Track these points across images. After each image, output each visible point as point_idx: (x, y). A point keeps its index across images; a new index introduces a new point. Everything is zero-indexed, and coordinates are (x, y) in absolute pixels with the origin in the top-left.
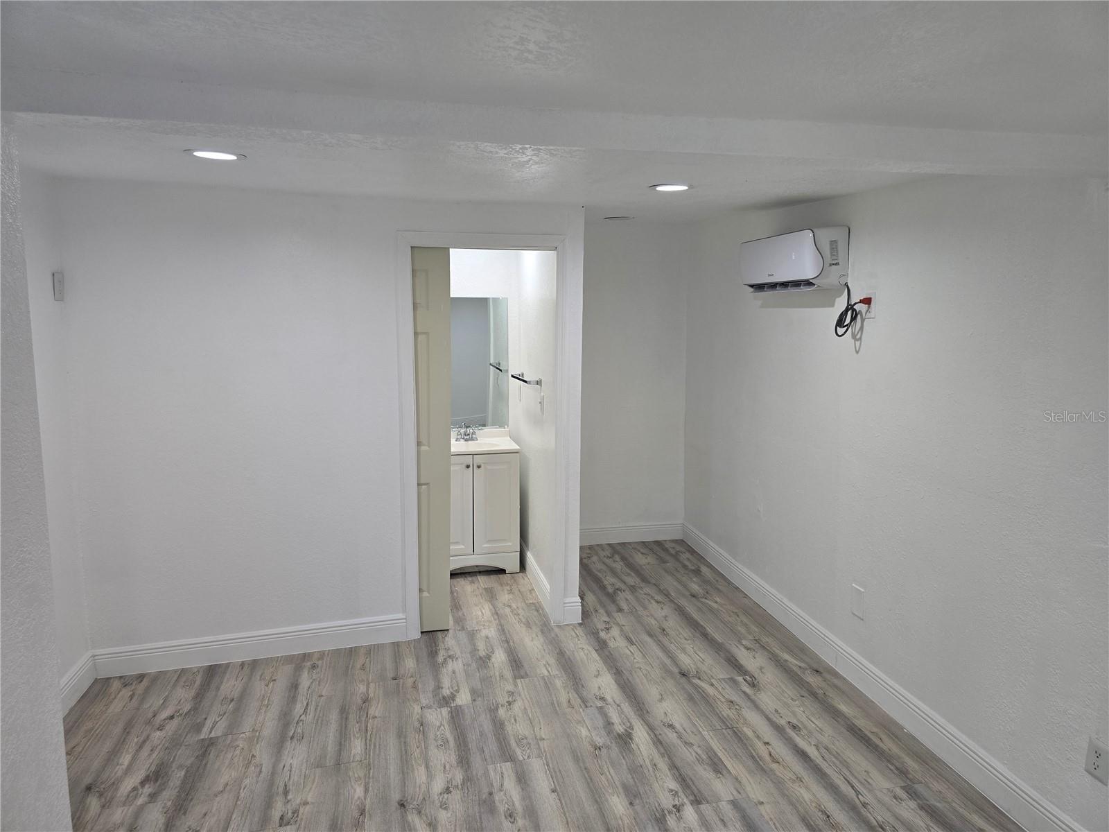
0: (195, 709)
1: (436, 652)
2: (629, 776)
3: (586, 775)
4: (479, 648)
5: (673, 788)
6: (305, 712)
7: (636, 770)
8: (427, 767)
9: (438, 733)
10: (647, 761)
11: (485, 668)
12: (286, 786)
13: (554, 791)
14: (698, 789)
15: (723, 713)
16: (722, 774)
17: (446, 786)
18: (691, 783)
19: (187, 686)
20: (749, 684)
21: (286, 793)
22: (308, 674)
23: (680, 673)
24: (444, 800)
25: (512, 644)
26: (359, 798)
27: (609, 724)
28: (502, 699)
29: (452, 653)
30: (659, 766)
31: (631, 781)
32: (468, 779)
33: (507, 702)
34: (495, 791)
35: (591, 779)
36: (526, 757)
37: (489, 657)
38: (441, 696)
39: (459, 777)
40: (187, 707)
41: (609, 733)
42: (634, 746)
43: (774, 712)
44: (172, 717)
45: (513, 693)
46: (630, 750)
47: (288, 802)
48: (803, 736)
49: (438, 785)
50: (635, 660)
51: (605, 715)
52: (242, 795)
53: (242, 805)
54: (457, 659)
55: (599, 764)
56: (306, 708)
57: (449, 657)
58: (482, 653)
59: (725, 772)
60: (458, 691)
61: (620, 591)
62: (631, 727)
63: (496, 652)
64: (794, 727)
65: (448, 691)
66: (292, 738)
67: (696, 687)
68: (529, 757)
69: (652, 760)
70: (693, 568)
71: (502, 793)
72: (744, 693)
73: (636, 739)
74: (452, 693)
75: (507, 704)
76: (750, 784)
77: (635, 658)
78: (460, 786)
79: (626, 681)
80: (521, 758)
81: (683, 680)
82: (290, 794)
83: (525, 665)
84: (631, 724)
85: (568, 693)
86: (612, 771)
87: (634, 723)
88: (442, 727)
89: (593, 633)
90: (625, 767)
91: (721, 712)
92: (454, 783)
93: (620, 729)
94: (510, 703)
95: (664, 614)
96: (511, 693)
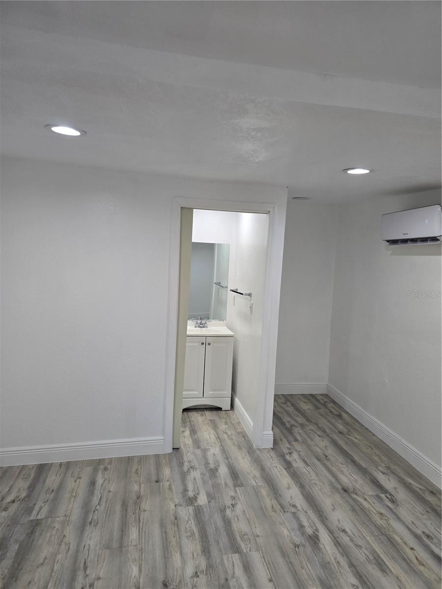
0: (28, 496)
1: (183, 463)
2: (322, 571)
3: (292, 569)
4: (210, 462)
5: (355, 584)
6: (99, 504)
7: (325, 565)
8: (181, 554)
9: (187, 526)
10: (332, 559)
11: (215, 477)
12: (85, 562)
13: (271, 580)
14: (372, 585)
15: (377, 522)
16: (387, 573)
17: (195, 571)
18: (366, 579)
19: (25, 478)
20: (390, 500)
21: (85, 568)
22: (102, 474)
23: (343, 489)
24: (194, 582)
25: (230, 460)
26: (135, 577)
27: (302, 527)
28: (228, 502)
29: (193, 465)
30: (341, 564)
31: (323, 575)
32: (210, 566)
33: (232, 504)
34: (229, 577)
35: (296, 572)
36: (248, 550)
37: (216, 470)
38: (187, 497)
39: (203, 565)
40: (23, 494)
41: (303, 534)
42: (321, 546)
43: (411, 523)
44: (13, 501)
45: (234, 498)
46: (319, 549)
47: (87, 576)
48: (436, 544)
49: (189, 571)
50: (312, 478)
51: (298, 519)
52: (56, 568)
53: (55, 577)
54: (196, 469)
55: (299, 559)
56: (100, 500)
57: (191, 467)
58: (212, 466)
59: (388, 572)
60: (198, 494)
61: (294, 426)
62: (317, 530)
63: (221, 465)
64: (428, 537)
65: (192, 493)
66: (90, 523)
67: (355, 500)
68: (250, 550)
69: (335, 559)
70: (336, 413)
71: (235, 580)
72: (388, 507)
73: (322, 540)
74: (194, 495)
75: (231, 506)
76: (408, 583)
77: (311, 476)
78: (205, 572)
79: (308, 493)
80: (245, 551)
81: (345, 495)
82: (88, 569)
83: (241, 477)
84: (316, 528)
85: (271, 500)
86: (309, 566)
87: (318, 528)
88: (190, 522)
89: (281, 456)
90: (318, 563)
91: (376, 521)
92: (201, 569)
93: (309, 531)
94: (233, 506)
95: (324, 445)
96: (233, 498)
